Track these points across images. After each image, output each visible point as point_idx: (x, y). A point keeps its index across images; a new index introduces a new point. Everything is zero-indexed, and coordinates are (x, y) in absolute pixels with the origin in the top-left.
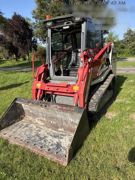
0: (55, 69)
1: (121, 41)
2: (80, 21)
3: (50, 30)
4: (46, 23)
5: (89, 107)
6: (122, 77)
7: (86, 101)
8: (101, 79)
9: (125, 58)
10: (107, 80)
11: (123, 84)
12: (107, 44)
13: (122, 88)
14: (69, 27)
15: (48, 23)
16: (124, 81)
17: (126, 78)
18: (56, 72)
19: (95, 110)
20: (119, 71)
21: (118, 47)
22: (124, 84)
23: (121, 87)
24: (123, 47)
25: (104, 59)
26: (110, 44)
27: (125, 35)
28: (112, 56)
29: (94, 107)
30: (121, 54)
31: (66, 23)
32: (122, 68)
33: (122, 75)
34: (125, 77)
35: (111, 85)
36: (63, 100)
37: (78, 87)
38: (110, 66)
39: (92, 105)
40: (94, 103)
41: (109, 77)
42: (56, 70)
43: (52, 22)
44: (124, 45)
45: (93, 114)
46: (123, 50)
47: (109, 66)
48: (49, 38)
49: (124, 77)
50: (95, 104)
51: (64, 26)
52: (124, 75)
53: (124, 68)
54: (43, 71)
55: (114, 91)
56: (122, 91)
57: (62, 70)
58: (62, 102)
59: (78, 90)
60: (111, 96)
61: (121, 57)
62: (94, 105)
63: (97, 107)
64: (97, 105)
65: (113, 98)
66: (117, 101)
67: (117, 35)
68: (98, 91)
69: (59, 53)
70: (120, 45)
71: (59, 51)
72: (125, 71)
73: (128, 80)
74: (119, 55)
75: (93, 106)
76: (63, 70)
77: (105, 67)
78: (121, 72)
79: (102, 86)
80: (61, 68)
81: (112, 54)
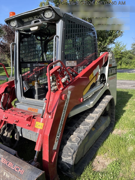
0: (24, 88)
1: (129, 51)
2: (53, 18)
3: (18, 33)
4: (10, 23)
5: (63, 155)
6: (126, 93)
7: (55, 147)
8: (89, 105)
9: (133, 69)
10: (100, 104)
11: (126, 104)
12: (102, 54)
13: (125, 111)
14: (38, 28)
15: (11, 23)
16: (129, 99)
17: (131, 96)
18: (25, 91)
19: (71, 163)
20: (123, 85)
21: (126, 57)
22: (128, 103)
23: (124, 109)
24: (131, 58)
25: (96, 75)
26: (107, 54)
27: (133, 45)
28: (109, 70)
29: (69, 156)
30: (129, 65)
31: (33, 22)
32: (127, 82)
33: (126, 91)
34: (129, 95)
35: (107, 110)
36: (31, 135)
37: (43, 124)
38: (106, 84)
39: (67, 152)
40: (71, 150)
41: (103, 100)
42: (26, 89)
43: (16, 21)
44: (133, 56)
45: (68, 168)
46: (131, 60)
47: (104, 84)
48: (16, 44)
49: (129, 93)
50: (73, 151)
51: (31, 27)
52: (129, 91)
53: (130, 82)
54: (3, 91)
55: (112, 118)
56: (124, 115)
57: (36, 88)
58: (31, 137)
59: (42, 128)
60: (108, 126)
61: (129, 68)
62: (71, 152)
63: (74, 156)
64: (75, 154)
65: (111, 128)
66: (115, 132)
67: (125, 45)
68: (82, 124)
69: (34, 65)
70: (127, 55)
71: (35, 62)
72: (131, 86)
73: (133, 99)
74: (126, 66)
75: (69, 154)
76: (38, 89)
77: (99, 86)
78: (126, 86)
79: (90, 114)
80: (36, 85)
81: (109, 68)
